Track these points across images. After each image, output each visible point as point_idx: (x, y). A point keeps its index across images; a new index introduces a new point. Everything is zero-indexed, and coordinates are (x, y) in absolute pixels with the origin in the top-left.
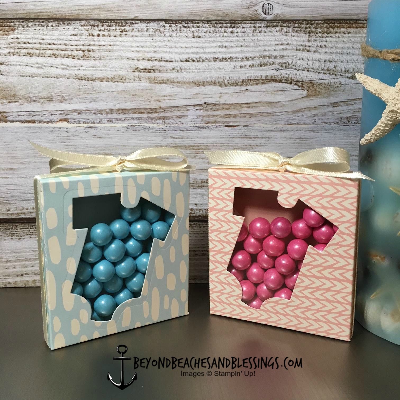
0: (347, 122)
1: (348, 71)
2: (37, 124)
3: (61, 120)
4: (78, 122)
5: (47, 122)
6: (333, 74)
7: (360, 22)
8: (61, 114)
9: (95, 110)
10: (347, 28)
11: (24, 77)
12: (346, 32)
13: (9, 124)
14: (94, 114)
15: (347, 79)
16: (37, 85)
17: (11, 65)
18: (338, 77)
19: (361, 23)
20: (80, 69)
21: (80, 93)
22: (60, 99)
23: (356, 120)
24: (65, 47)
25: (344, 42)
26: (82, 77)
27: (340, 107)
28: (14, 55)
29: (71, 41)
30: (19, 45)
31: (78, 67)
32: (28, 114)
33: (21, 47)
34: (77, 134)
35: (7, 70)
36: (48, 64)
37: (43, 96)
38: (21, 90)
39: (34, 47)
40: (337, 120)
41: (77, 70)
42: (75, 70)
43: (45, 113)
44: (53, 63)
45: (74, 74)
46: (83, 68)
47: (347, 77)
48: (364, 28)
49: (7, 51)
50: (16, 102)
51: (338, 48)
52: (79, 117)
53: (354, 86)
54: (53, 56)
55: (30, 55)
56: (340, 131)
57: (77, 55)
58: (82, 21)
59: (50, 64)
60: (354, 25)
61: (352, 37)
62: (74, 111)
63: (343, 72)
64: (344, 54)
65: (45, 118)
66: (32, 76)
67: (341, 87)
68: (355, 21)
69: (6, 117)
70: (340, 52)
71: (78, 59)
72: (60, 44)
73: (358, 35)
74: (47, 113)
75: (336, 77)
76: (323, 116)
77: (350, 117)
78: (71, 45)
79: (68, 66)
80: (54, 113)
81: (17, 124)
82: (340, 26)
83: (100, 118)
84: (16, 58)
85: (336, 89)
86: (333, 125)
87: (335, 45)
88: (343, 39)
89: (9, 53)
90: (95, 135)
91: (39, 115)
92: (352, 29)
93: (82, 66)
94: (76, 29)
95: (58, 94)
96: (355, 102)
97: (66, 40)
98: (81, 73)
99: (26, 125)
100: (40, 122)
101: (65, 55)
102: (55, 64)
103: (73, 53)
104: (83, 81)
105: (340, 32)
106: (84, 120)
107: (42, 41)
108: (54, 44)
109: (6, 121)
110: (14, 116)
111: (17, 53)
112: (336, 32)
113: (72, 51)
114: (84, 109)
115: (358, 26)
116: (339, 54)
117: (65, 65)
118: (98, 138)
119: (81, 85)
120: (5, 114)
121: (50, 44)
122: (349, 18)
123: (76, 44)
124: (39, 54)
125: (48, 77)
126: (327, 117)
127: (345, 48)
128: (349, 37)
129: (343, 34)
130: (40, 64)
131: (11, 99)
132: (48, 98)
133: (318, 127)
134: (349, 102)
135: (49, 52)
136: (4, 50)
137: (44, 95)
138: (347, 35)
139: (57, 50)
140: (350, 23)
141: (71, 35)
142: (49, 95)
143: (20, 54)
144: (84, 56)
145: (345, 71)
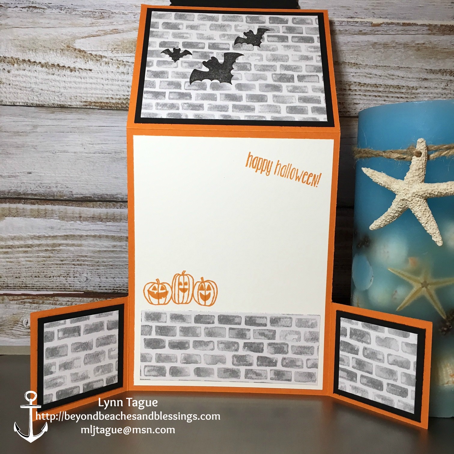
0: (103, 13)
1: (106, 63)
2: (401, 22)
3: (379, 25)
4: (363, 23)
5: (392, 23)
6: (120, 61)
7: (98, 108)
8: (378, 31)
9: (345, 34)
10: (110, 103)
11: (407, 67)
12: (110, 99)
13: (427, 22)
14: (346, 31)
15: (106, 55)
16: (396, 60)
17: (417, 78)
18: (114, 59)
19: (97, 106)
20: (355, 73)
21: (357, 51)
22: (377, 46)
23: (94, 14)
24: (366, 94)
25: (112, 90)
26: (354, 66)
27: (111, 29)
28: (413, 87)
29: (360, 99)
30: (407, 96)
31: (357, 75)
32: (408, 32)
33: (405, 94)
34: (365, 11)
35: (421, 74)
36: (384, 79)
37: (393, 48)
38: (412, 55)
39: (394, 94)
40: (113, 16)
41: (357, 73)
42: (360, 73)
43: (393, 33)
44: (379, 79)
45: (361, 69)
46: (352, 74)
47: (106, 57)
48: (94, 102)
49: (419, 91)
50: (418, 44)
51: (117, 85)
52: (361, 28)
53: (99, 49)
54: (377, 85)
55: (398, 87)
56: (110, 4)
57: (356, 86)
58: (348, 116)
59: (381, 79)
60: (104, 105)
61: (105, 94)
62: (365, 34)
63: (110, 62)
64: (111, 79)
65: (393, 28)
66: (399, 68)
67: (112, 48)
68: (103, 108)
69: (429, 29)
70: (114, 82)
71: (355, 82)
72: (370, 96)
73: (99, 96)
74: (391, 33)
75: (117, 58)
76: (127, 21)
77: (101, 19)
78: (360, 95)
79: (366, 76)
80: (384, 33)
81: (420, 22)
82: (117, 105)
83: (341, 26)
84: (411, 84)
85: (117, 47)
86: (117, 11)
87: (119, 88)
88: (113, 93)
89: (417, 89)
90: (348, 9)
91: (398, 31)
92: (105, 102)
93: (353, 76)
94: (354, 108)
95: (378, 50)
96: (97, 33)
97: (365, 99)
98: (354, 70)
99: (411, 22)
100: (398, 24)
101: (367, 86)
102: (377, 79)
103: (360, 88)
104: (353, 62)
105: (116, 99)
106: (357, 24)
107: (386, 99)
108: (376, 96)
109: (430, 25)
110: (422, 30)
111: (410, 89)
112: (119, 99)
113: (360, 90)
114: (355, 36)
115: (100, 103)
116: (115, 80)
117: (368, 77)
118: (345, 7)
119: (356, 59)
120: (430, 32)
121: (379, 96)
122: (109, 111)
123: (355, 96)
124: (390, 88)
125: (385, 66)
126: (123, 19)
127: (110, 85)
128: (108, 95)
129: (113, 97)
130: (391, 78)
131: (422, 46)
132: (388, 47)
133: (132, 10)
134: (102, 33)
135: (381, 89)
136: (421, 92)
137: (390, 49)
138: (109, 96)
139: (373, 91)
140: (107, 106)
141: (359, 103)
142: (386, 50)
143: (407, 88)
144: (350, 85)
145: (109, 63)
